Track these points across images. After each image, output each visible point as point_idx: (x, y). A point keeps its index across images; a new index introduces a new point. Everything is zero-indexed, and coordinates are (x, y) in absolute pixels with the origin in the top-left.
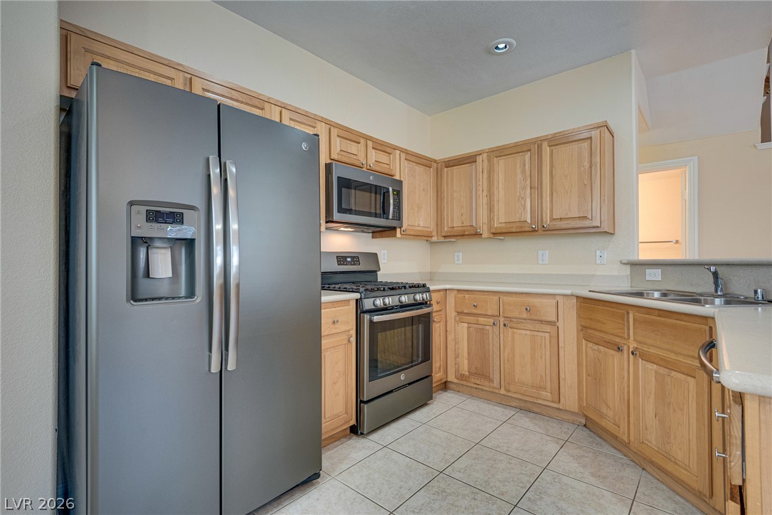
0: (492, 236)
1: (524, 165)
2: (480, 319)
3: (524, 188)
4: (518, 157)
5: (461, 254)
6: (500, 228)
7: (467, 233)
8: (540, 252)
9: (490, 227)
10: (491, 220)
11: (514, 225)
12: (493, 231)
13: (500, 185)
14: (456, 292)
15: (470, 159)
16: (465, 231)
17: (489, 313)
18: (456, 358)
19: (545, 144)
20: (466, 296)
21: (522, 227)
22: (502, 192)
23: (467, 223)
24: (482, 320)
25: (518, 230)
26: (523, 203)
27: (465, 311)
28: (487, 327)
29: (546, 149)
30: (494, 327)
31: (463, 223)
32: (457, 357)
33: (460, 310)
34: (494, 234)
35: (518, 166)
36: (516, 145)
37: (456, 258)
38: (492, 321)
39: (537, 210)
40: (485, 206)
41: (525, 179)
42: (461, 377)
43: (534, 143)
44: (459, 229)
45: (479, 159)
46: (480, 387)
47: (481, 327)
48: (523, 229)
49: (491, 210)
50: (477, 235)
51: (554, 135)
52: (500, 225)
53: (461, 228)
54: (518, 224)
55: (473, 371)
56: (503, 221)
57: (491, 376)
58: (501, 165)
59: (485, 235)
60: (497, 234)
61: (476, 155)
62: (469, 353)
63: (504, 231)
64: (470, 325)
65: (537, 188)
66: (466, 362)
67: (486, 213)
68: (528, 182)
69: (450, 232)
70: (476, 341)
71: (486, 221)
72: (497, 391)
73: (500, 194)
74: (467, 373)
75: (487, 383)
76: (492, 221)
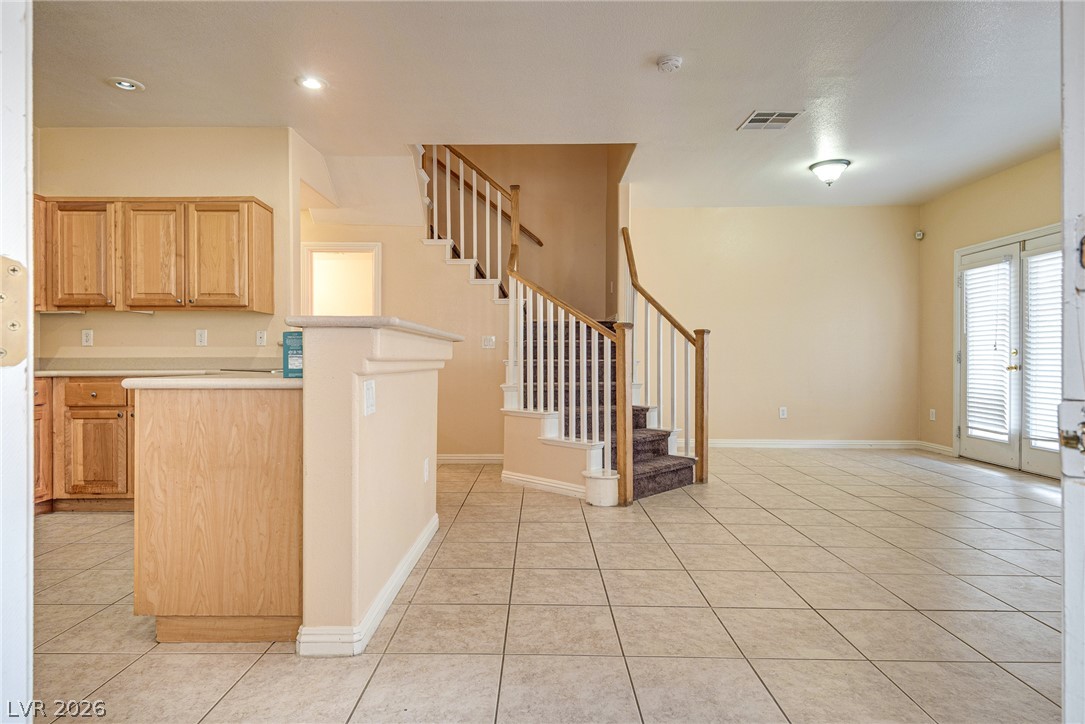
0: (128, 309)
1: (169, 227)
2: (101, 412)
3: (168, 254)
4: (161, 216)
5: (92, 332)
6: (139, 299)
7: (92, 303)
8: (198, 332)
9: (125, 298)
10: (126, 288)
11: (157, 297)
12: (129, 302)
13: (139, 247)
14: (67, 380)
15: (98, 206)
16: (89, 300)
17: (113, 402)
18: (66, 466)
19: (192, 207)
20: (82, 384)
21: (166, 300)
22: (140, 256)
23: (93, 290)
24: (103, 412)
25: (161, 304)
26: (167, 272)
27: (80, 404)
28: (111, 421)
29: (194, 215)
30: (119, 419)
31: (86, 290)
32: (67, 463)
33: (73, 404)
34: (131, 306)
35: (161, 227)
36: (159, 201)
37: (84, 338)
38: (117, 412)
39: (183, 282)
40: (119, 271)
41: (169, 243)
42: (75, 489)
43: (180, 203)
44: (80, 297)
45: (110, 208)
46: (100, 496)
47: (102, 421)
48: (168, 303)
49: (127, 276)
50: (106, 306)
51: (204, 200)
52: (137, 296)
53: (84, 297)
54: (161, 297)
55: (91, 477)
56: (143, 291)
57: (115, 480)
58: (140, 221)
59: (120, 307)
60: (134, 307)
61: (107, 202)
62: (85, 457)
63: (144, 304)
64: (87, 421)
65: (183, 255)
66: (80, 468)
67: (120, 279)
68: (173, 248)
69: (66, 300)
70: (95, 441)
71: (120, 288)
72: (123, 496)
73: (138, 257)
74: (83, 483)
75: (109, 490)
76: (128, 291)
